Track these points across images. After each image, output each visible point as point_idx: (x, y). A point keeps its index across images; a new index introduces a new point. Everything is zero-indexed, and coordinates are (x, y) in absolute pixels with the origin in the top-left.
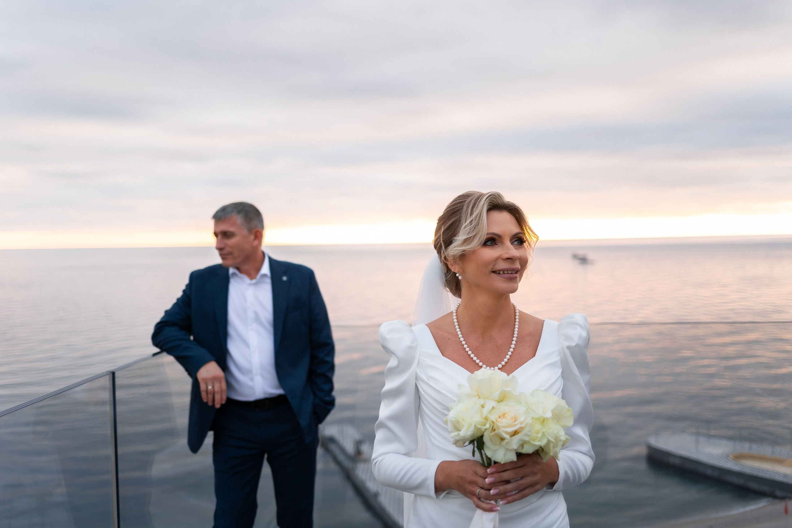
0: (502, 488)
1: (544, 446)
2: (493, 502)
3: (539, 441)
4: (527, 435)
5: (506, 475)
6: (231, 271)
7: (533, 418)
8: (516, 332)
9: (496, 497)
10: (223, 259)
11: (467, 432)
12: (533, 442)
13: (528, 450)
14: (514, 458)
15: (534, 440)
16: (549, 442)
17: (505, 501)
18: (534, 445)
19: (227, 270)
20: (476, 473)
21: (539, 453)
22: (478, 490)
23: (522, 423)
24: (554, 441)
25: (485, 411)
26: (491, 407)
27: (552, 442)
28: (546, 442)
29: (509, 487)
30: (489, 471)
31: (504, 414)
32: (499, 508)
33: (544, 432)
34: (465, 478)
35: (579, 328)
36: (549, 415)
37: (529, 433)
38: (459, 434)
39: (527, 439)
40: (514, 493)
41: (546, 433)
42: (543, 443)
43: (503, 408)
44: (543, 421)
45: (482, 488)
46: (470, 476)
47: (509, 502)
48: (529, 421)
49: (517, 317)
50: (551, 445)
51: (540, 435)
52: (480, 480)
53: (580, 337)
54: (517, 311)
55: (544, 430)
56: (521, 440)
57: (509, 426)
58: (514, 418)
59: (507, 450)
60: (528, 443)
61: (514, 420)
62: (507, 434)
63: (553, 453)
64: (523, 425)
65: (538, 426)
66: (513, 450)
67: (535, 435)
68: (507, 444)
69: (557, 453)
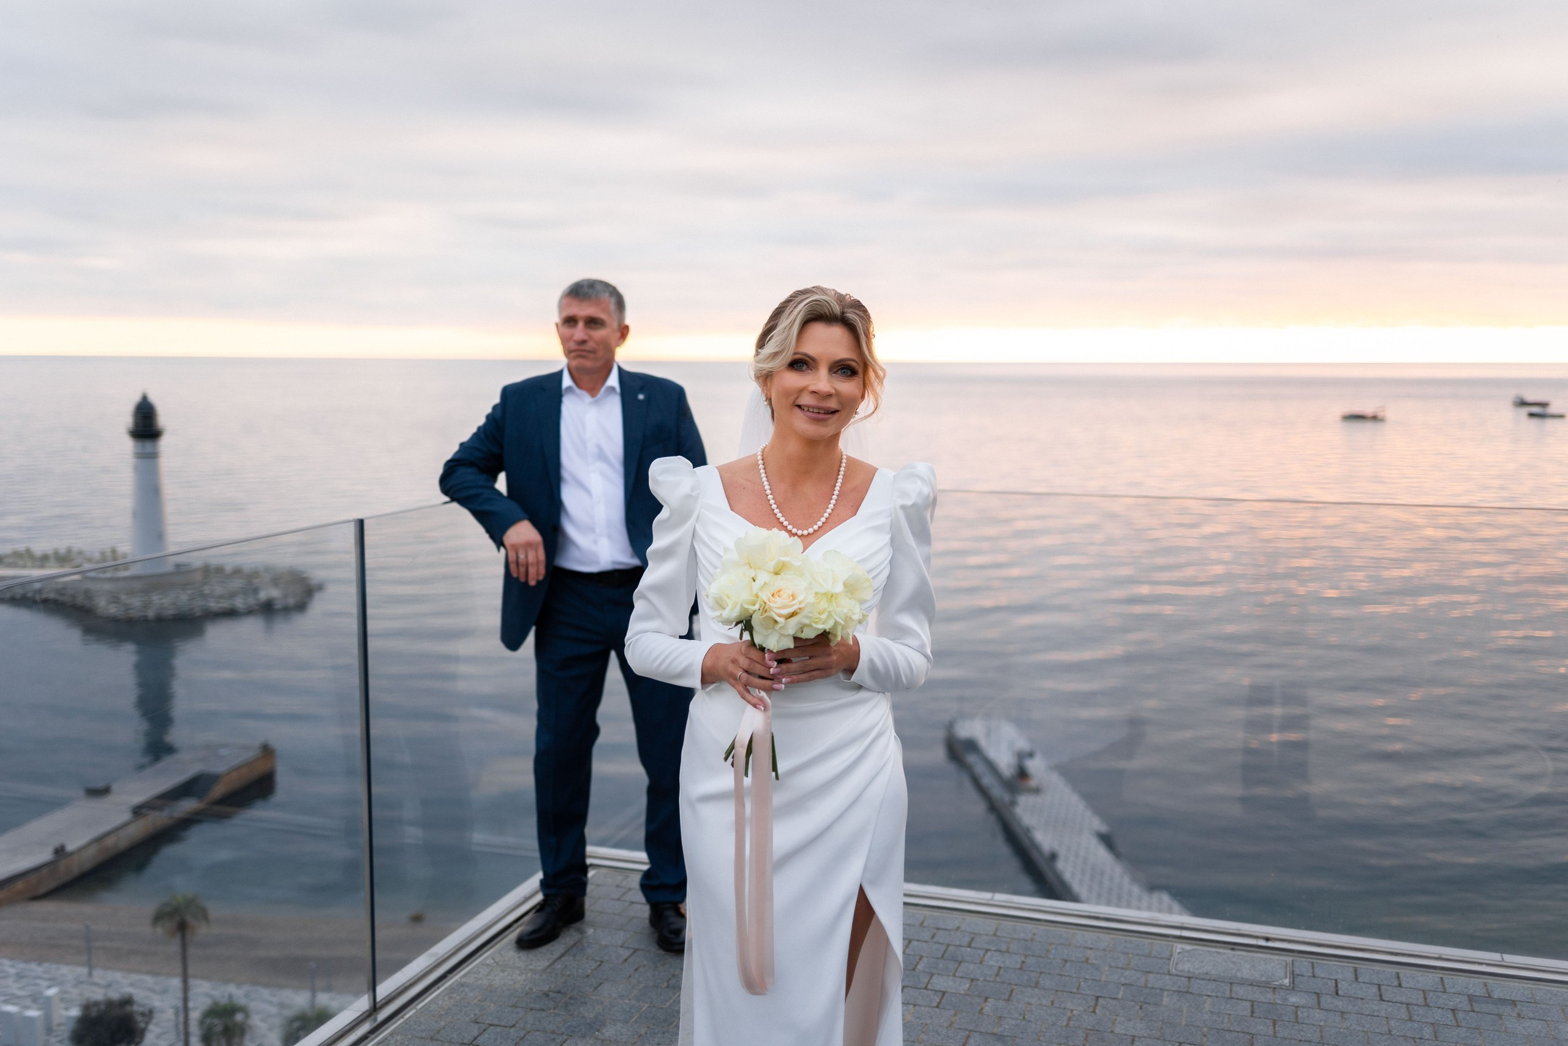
1: (829, 629)
3: (823, 624)
4: (807, 617)
7: (816, 593)
8: (837, 488)
11: (733, 613)
12: (815, 626)
13: (809, 634)
15: (816, 623)
16: (836, 623)
18: (816, 629)
21: (824, 637)
23: (800, 603)
24: (843, 623)
25: (756, 586)
26: (763, 583)
27: (840, 624)
28: (833, 624)
31: (779, 591)
33: (830, 612)
35: (919, 482)
36: (839, 588)
37: (811, 615)
38: (721, 615)
39: (807, 621)
41: (833, 613)
42: (827, 627)
43: (779, 582)
44: (832, 596)
48: (811, 599)
49: (842, 469)
50: (839, 628)
51: (824, 616)
53: (920, 494)
54: (845, 457)
55: (831, 609)
56: (799, 623)
57: (784, 607)
58: (792, 596)
59: (782, 635)
60: (809, 626)
61: (791, 598)
62: (780, 616)
63: (842, 636)
64: (802, 606)
65: (824, 605)
66: (789, 635)
67: (818, 616)
68: (781, 628)
69: (849, 634)
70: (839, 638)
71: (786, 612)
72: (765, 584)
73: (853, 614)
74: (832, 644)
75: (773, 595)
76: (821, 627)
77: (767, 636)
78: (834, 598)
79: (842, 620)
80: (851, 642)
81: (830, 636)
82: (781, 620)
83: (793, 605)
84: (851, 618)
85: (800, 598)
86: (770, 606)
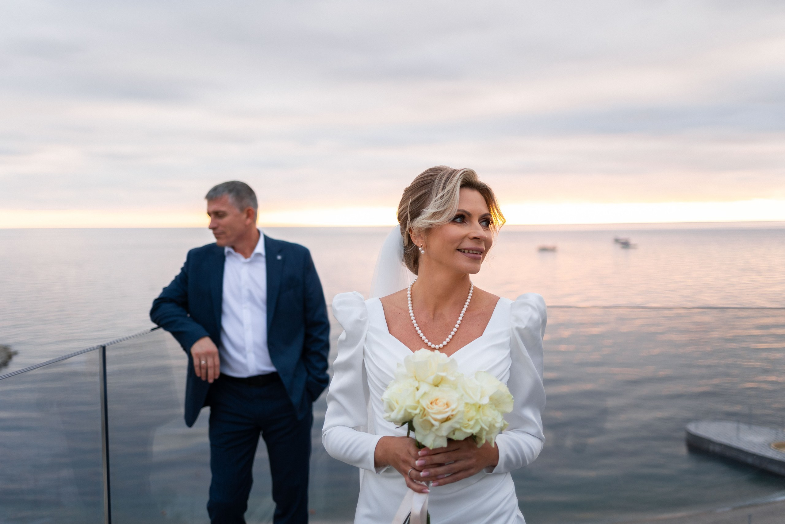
0: (432, 471)
1: (476, 433)
2: (424, 483)
3: (471, 428)
4: (458, 422)
5: (437, 459)
6: (227, 249)
7: (467, 404)
8: (463, 312)
9: (428, 479)
10: (217, 238)
11: (398, 414)
12: (464, 430)
13: (459, 436)
14: (444, 444)
15: (465, 428)
16: (482, 429)
17: (436, 483)
18: (465, 433)
19: (223, 249)
20: (409, 453)
22: (410, 470)
23: (453, 410)
24: (487, 429)
25: (419, 394)
27: (485, 430)
28: (479, 429)
29: (440, 470)
30: (420, 454)
31: (437, 400)
32: (429, 491)
33: (477, 420)
34: (400, 456)
36: (486, 401)
37: (461, 421)
38: (390, 416)
39: (458, 426)
40: (446, 476)
41: (480, 421)
42: (475, 431)
43: (436, 393)
44: (480, 407)
45: (414, 469)
46: (403, 455)
47: (440, 485)
48: (461, 408)
50: (484, 433)
51: (472, 423)
52: (411, 460)
55: (478, 417)
56: (451, 427)
57: (440, 413)
58: (447, 404)
59: (437, 436)
60: (459, 429)
61: (446, 406)
62: (436, 420)
63: (486, 441)
64: (454, 413)
65: (472, 413)
66: (442, 437)
67: (467, 422)
68: (437, 430)
69: (492, 439)
70: (484, 441)
71: (440, 417)
72: (425, 394)
73: (496, 422)
74: (479, 446)
75: (431, 403)
76: (469, 431)
77: (425, 436)
78: (481, 409)
79: (487, 427)
80: (493, 446)
81: (478, 440)
82: (436, 423)
83: (447, 412)
84: (494, 426)
85: (453, 406)
86: (428, 412)
